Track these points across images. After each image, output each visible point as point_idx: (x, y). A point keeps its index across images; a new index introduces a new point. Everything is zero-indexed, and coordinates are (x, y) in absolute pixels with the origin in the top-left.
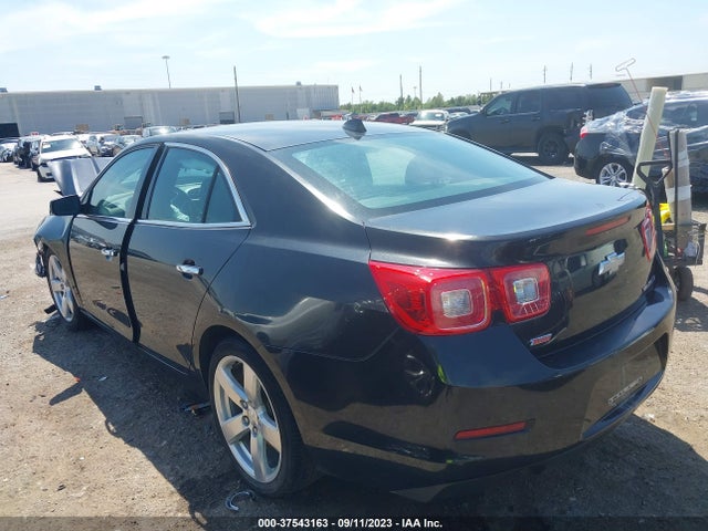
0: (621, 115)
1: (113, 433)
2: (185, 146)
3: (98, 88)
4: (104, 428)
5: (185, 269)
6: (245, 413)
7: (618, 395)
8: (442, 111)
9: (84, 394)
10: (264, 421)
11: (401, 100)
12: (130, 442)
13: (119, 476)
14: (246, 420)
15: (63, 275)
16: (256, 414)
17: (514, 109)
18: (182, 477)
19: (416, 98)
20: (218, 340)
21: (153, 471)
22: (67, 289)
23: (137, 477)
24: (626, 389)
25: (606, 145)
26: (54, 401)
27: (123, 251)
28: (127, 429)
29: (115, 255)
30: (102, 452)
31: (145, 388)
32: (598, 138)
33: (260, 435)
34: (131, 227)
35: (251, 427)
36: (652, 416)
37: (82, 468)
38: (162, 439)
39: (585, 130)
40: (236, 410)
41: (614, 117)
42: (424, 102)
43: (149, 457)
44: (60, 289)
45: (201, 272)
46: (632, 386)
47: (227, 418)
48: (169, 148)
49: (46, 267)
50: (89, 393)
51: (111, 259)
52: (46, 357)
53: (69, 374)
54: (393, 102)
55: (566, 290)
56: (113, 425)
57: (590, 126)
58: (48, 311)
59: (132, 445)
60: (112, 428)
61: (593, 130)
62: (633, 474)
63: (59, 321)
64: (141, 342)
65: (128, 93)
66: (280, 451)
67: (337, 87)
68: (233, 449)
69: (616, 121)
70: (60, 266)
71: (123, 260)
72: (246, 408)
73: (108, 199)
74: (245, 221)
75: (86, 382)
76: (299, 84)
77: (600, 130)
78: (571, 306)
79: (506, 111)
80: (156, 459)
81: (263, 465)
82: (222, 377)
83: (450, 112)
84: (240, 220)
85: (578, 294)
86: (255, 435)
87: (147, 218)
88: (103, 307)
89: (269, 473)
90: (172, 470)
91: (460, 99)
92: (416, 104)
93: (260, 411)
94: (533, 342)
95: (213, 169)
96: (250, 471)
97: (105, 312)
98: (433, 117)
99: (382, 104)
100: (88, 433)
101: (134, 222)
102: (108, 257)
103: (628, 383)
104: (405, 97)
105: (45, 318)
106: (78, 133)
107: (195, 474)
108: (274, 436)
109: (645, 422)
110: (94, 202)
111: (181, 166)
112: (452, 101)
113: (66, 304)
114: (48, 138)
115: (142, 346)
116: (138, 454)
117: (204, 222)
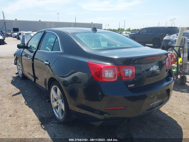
0: (175, 35)
1: (26, 104)
2: (50, 32)
3: (40, 20)
4: (24, 103)
5: (46, 63)
6: (57, 101)
7: (153, 104)
8: (129, 32)
9: (21, 94)
10: (61, 103)
11: (119, 29)
12: (30, 107)
13: (25, 115)
14: (58, 103)
15: (20, 64)
16: (60, 101)
17: (147, 32)
18: (41, 117)
19: (123, 29)
20: (52, 81)
21: (34, 114)
22: (21, 68)
23: (29, 115)
24: (156, 102)
25: (170, 43)
26: (13, 96)
27: (33, 58)
28: (29, 104)
29: (31, 59)
30: (22, 109)
31: (36, 94)
32: (168, 41)
33: (60, 107)
34: (36, 52)
35: (58, 104)
36: (167, 113)
37: (16, 112)
38: (38, 107)
39: (165, 38)
40: (56, 100)
41: (173, 35)
42: (125, 30)
43: (34, 111)
44: (19, 68)
45: (49, 63)
46: (158, 102)
47: (53, 102)
48: (47, 32)
49: (17, 62)
50: (22, 94)
51: (30, 60)
52: (14, 85)
53: (18, 89)
54: (117, 29)
55: (144, 76)
56: (27, 102)
57: (166, 38)
58: (16, 74)
59: (30, 108)
60: (26, 103)
61: (167, 39)
62: (159, 127)
63: (18, 77)
64: (36, 82)
65: (47, 22)
66: (64, 110)
67: (102, 24)
68: (54, 110)
69: (173, 37)
70: (20, 62)
71: (33, 60)
72: (58, 100)
73: (32, 46)
74: (61, 51)
75: (22, 92)
76: (92, 23)
77: (169, 39)
78: (145, 80)
79: (145, 33)
80: (35, 112)
81: (60, 115)
82: (53, 91)
83: (131, 33)
84: (60, 50)
85: (147, 77)
86: (59, 106)
87: (40, 50)
88: (30, 74)
89: (62, 117)
90: (39, 114)
91: (135, 30)
92: (123, 30)
93: (61, 100)
94: (129, 86)
95: (55, 38)
96: (57, 116)
97: (30, 75)
98: (126, 34)
99: (114, 29)
100: (20, 104)
101: (37, 51)
102: (30, 59)
103: (157, 101)
104: (120, 28)
105: (15, 76)
106: (33, 32)
107: (44, 116)
108: (63, 107)
109: (165, 114)
110: (29, 46)
111: (49, 37)
112: (133, 30)
113: (20, 72)
114: (25, 32)
115: (36, 83)
116: (31, 110)
117: (52, 51)
